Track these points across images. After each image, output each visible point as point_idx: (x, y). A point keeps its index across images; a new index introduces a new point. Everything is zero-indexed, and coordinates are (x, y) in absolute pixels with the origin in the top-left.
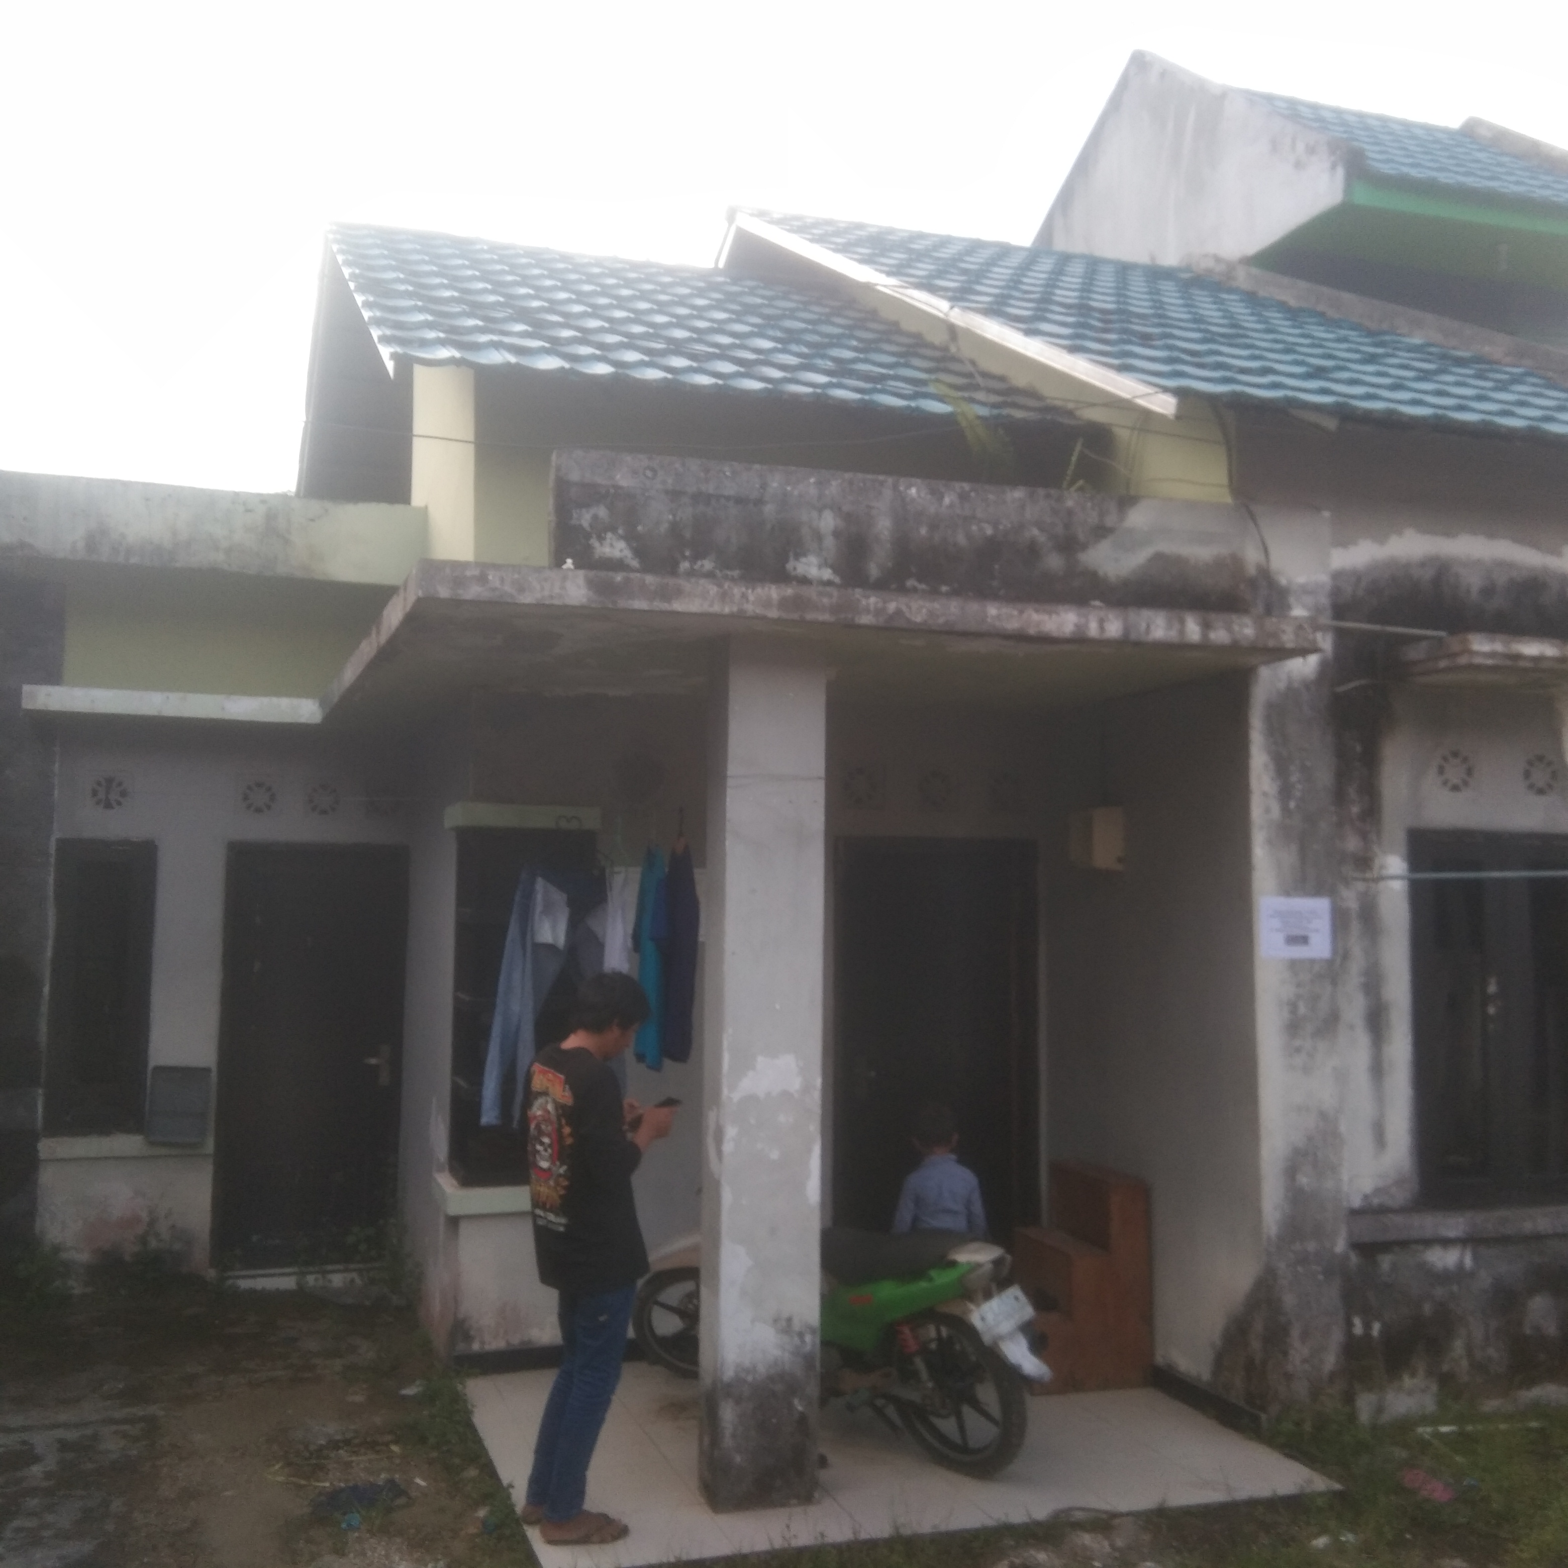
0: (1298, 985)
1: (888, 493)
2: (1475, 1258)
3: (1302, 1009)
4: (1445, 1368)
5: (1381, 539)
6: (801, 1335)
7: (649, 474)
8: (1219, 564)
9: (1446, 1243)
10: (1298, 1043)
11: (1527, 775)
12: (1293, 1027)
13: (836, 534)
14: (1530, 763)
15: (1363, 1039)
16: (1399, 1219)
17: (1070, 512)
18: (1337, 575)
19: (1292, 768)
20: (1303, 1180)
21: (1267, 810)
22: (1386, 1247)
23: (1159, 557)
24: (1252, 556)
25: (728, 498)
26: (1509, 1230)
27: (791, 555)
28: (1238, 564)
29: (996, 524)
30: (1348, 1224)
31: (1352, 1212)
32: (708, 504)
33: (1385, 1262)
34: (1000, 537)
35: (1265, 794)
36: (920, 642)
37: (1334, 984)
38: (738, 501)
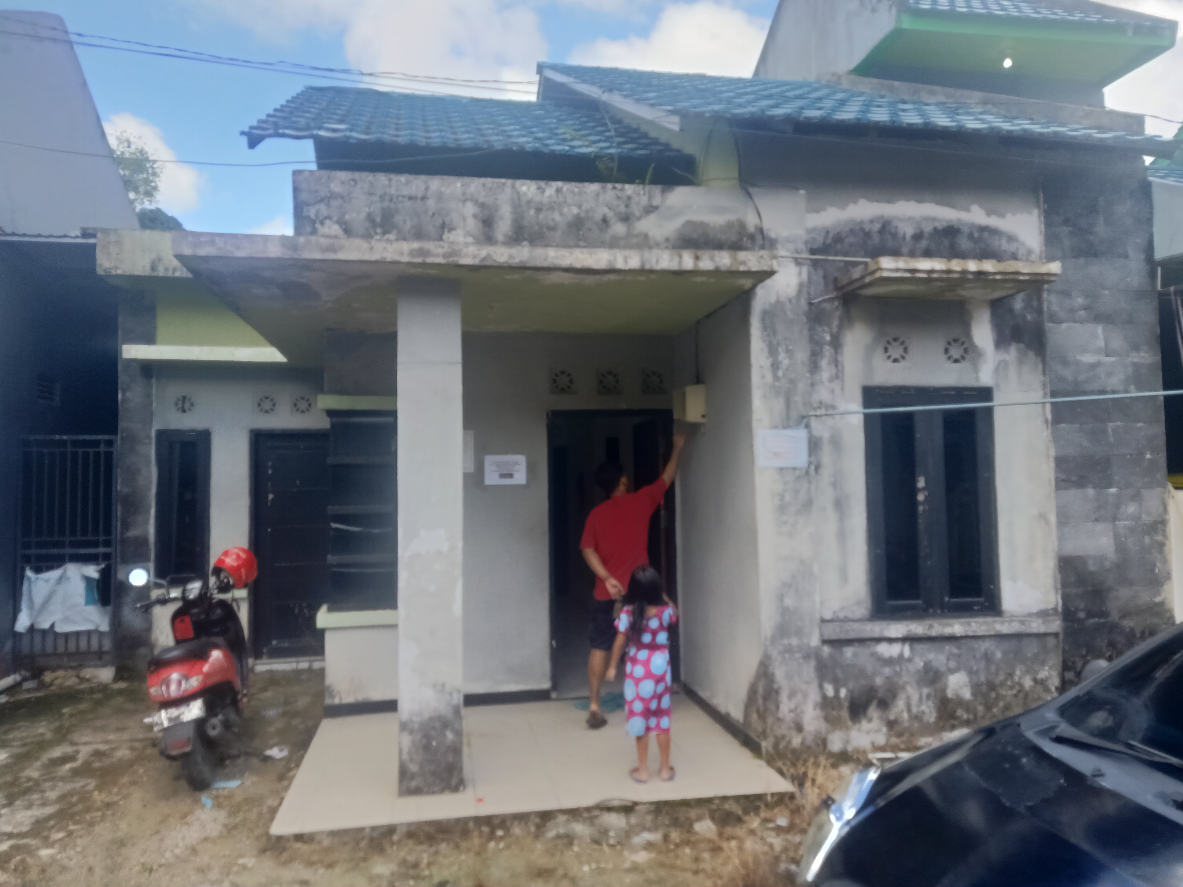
0: (785, 483)
1: (508, 190)
2: (912, 649)
3: (788, 498)
4: (892, 717)
5: (843, 207)
7: (352, 183)
8: (729, 225)
9: (891, 640)
10: (785, 518)
11: (946, 351)
12: (782, 509)
13: (475, 216)
14: (949, 343)
15: (832, 515)
16: (856, 626)
17: (629, 198)
18: (809, 231)
19: (780, 350)
20: (789, 602)
21: (763, 377)
22: (849, 642)
23: (689, 223)
24: (751, 220)
25: (404, 197)
26: (934, 633)
27: (446, 230)
28: (742, 226)
29: (580, 206)
30: (820, 628)
31: (823, 621)
32: (391, 200)
33: (849, 652)
34: (583, 215)
35: (761, 367)
36: (517, 276)
37: (810, 482)
38: (411, 198)
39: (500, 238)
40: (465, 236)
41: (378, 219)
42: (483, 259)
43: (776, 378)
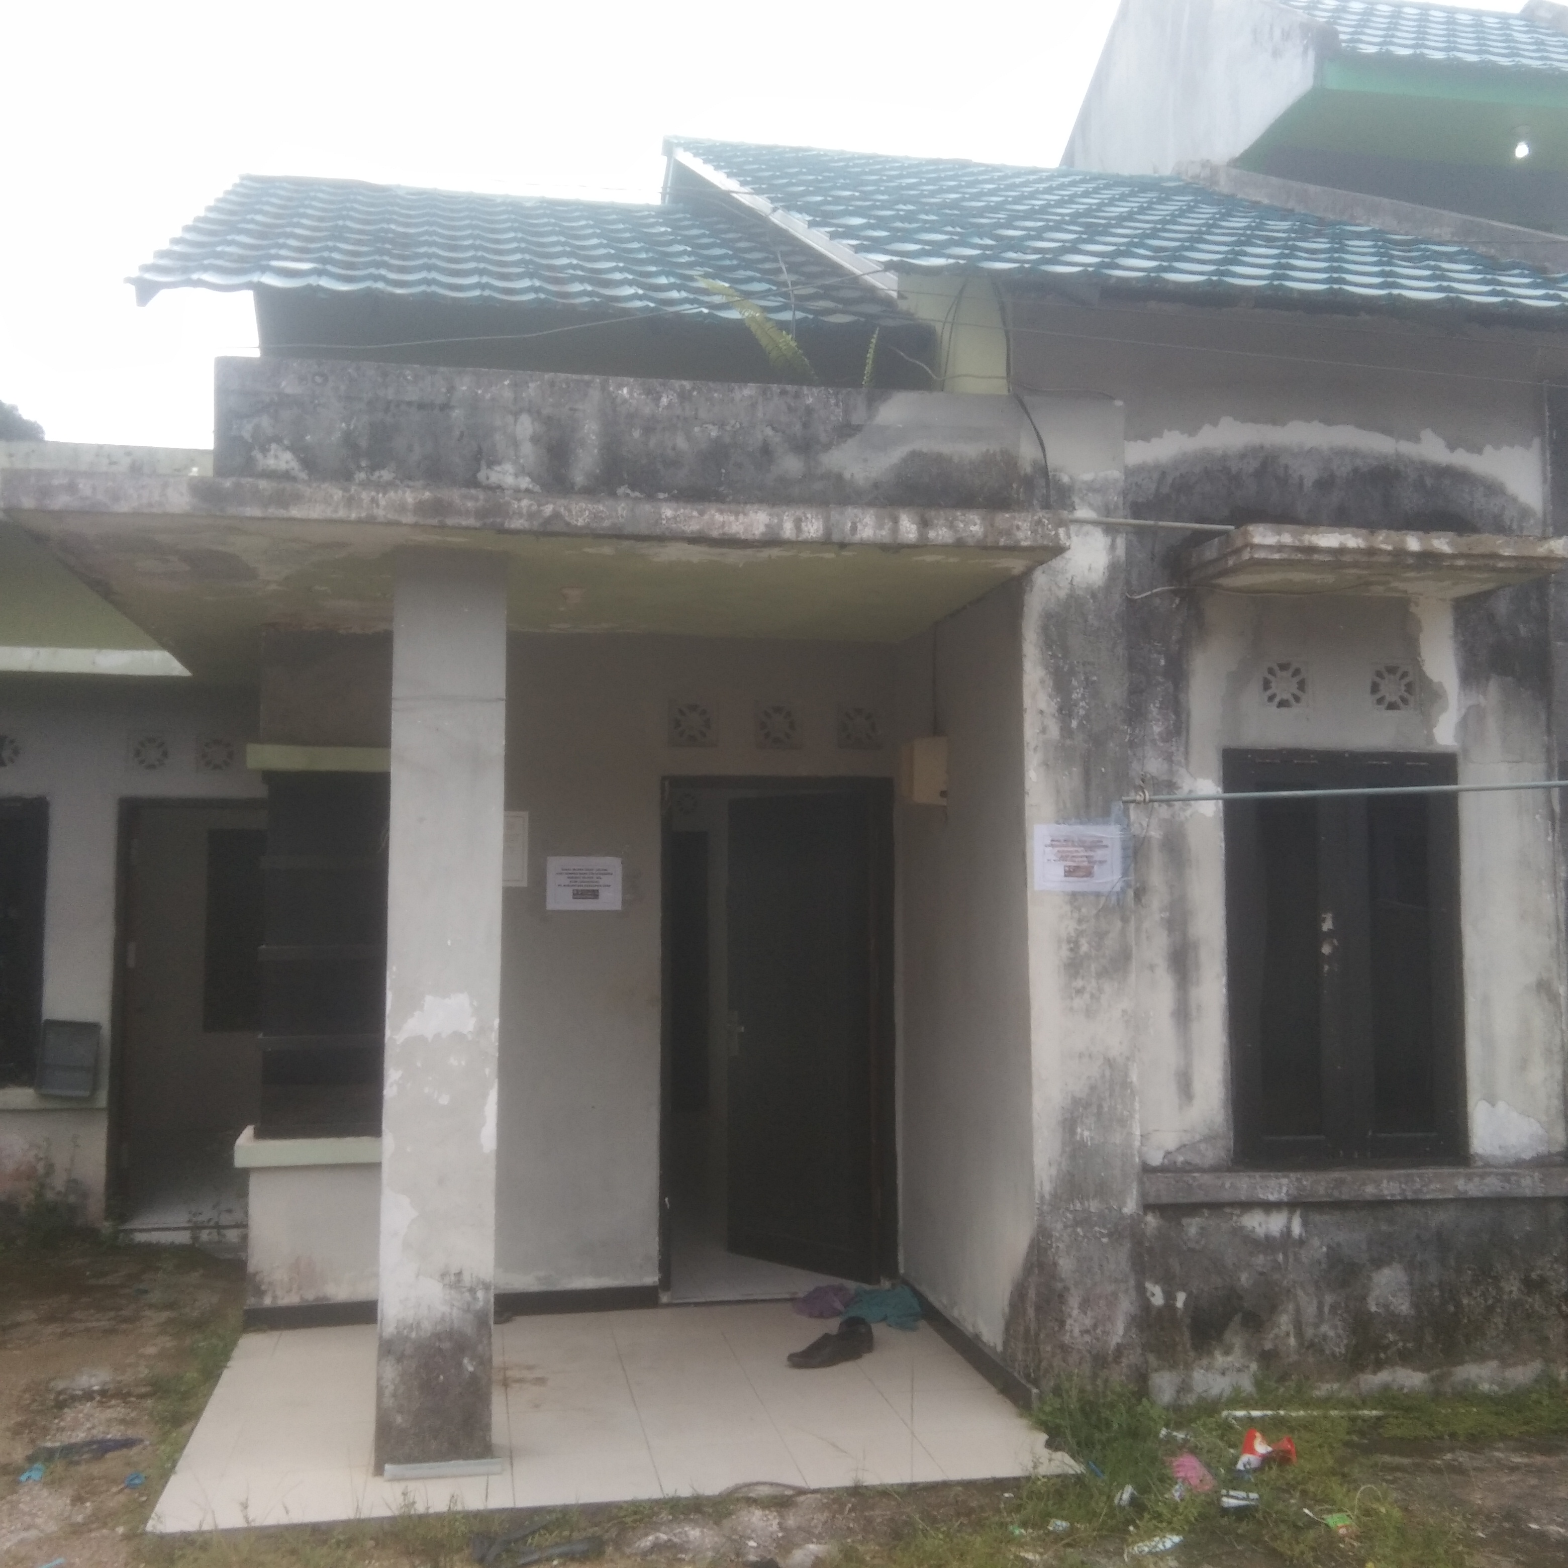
0: (1080, 921)
1: (595, 394)
2: (1305, 1224)
3: (1084, 948)
4: (1268, 1346)
5: (1192, 430)
6: (472, 1291)
7: (318, 379)
9: (1268, 1207)
10: (1079, 983)
11: (1375, 688)
12: (1073, 967)
13: (535, 440)
14: (1379, 674)
15: (1165, 980)
16: (1206, 1179)
17: (809, 411)
18: (1130, 472)
19: (1075, 683)
20: (1084, 1133)
21: (1044, 730)
22: (1194, 1209)
23: (914, 455)
24: (1027, 452)
25: (410, 404)
26: (1345, 1194)
27: (483, 464)
28: (1010, 461)
29: (722, 425)
30: (1141, 1183)
31: (1147, 1169)
32: (387, 410)
33: (1193, 1226)
34: (727, 440)
35: (1041, 712)
36: (607, 550)
37: (1125, 920)
38: (421, 406)
39: (579, 479)
40: (516, 476)
41: (363, 443)
42: (548, 521)
43: (1066, 731)
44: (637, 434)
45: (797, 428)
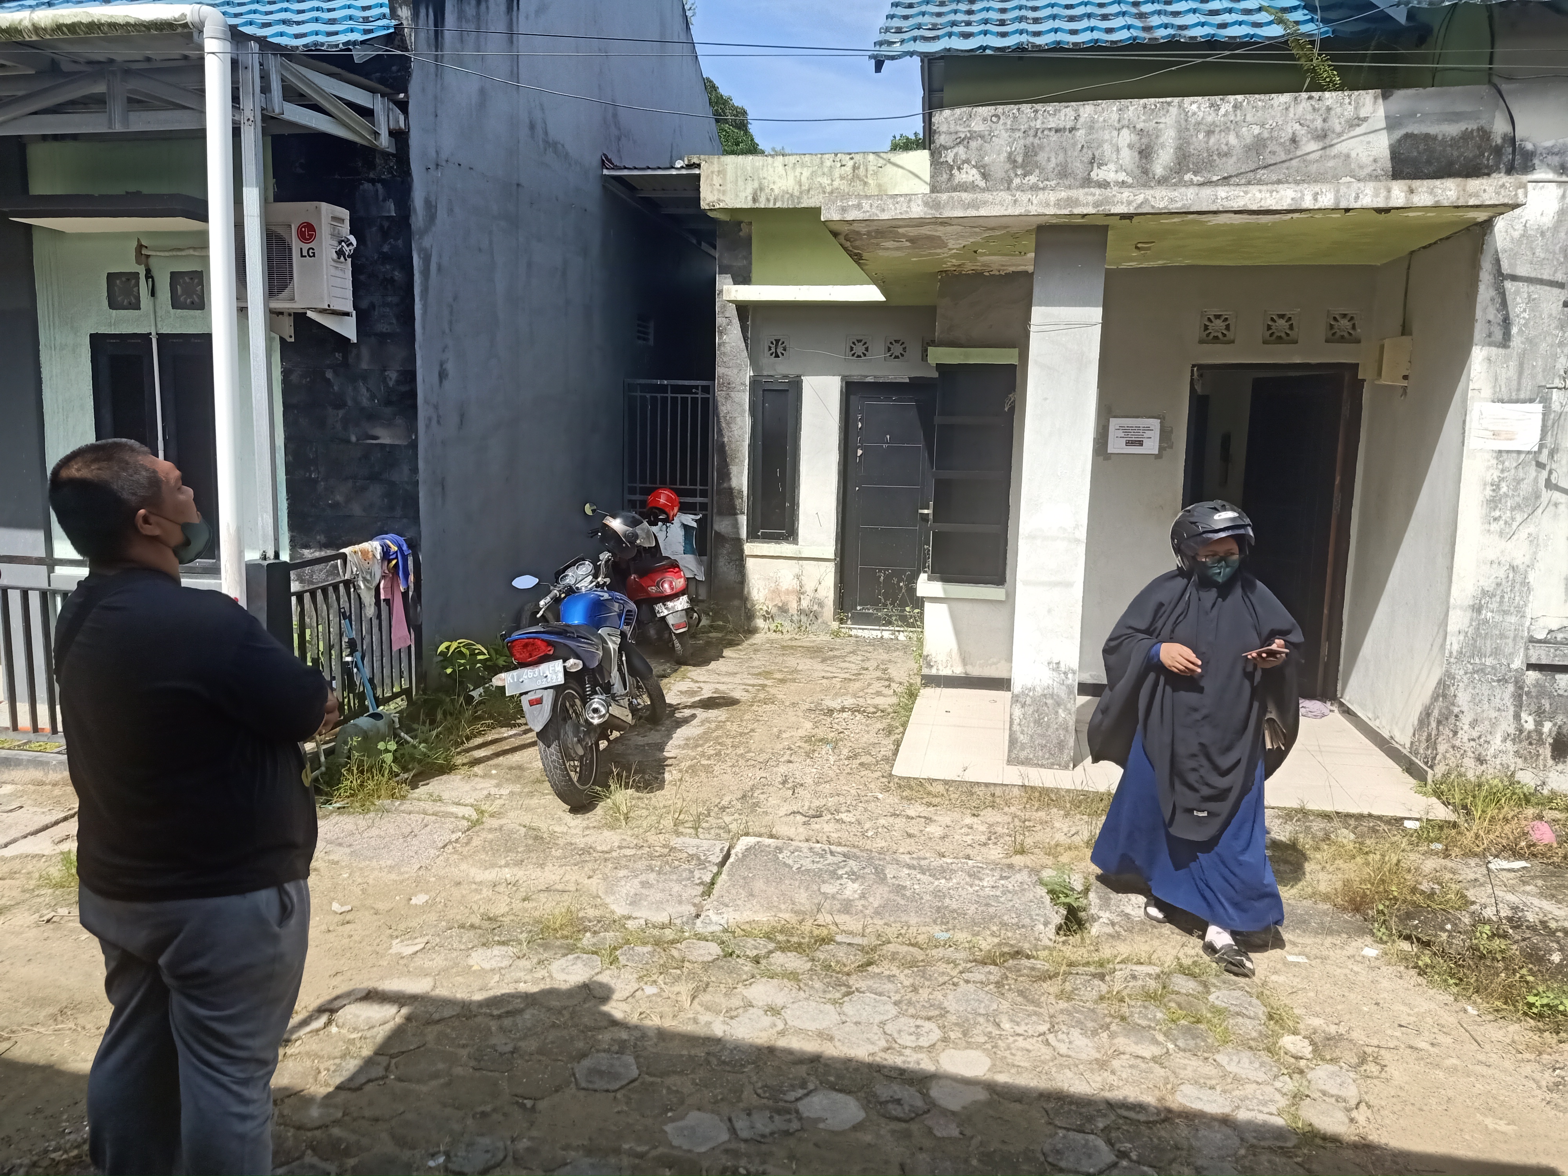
0: (1502, 471)
6: (1067, 675)
8: (1466, 136)
10: (1497, 514)
13: (1130, 146)
17: (1329, 109)
19: (1519, 300)
20: (1488, 614)
21: (1490, 335)
23: (1408, 136)
24: (1500, 127)
27: (1095, 165)
29: (1262, 125)
30: (1527, 649)
31: (1532, 640)
32: (1035, 135)
33: (1564, 680)
34: (1266, 135)
36: (1176, 220)
37: (1539, 470)
38: (1057, 131)
39: (1159, 172)
40: (1117, 172)
41: (1020, 159)
42: (1140, 206)
43: (1508, 336)
44: (1201, 136)
45: (1319, 123)
